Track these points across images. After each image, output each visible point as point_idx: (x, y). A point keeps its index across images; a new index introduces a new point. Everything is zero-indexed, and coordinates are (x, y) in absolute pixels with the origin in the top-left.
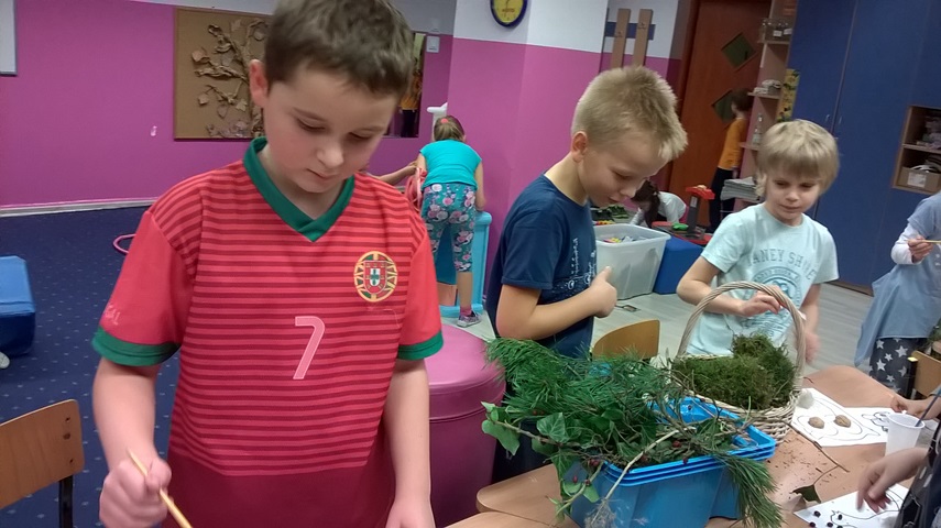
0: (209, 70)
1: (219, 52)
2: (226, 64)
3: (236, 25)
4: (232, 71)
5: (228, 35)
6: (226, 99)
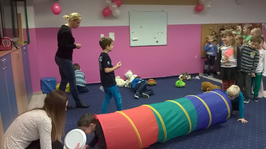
3: (216, 27)
5: (214, 30)
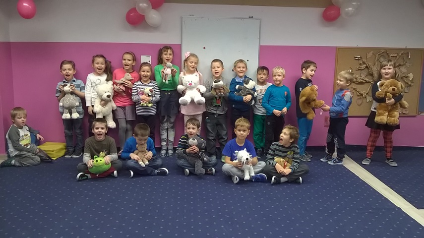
1: (359, 70)
2: (362, 76)
3: (371, 54)
4: (366, 79)
5: (365, 61)
6: (362, 95)
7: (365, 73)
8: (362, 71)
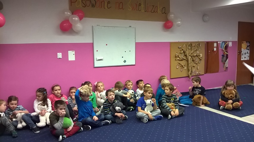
0: (178, 59)
1: (180, 53)
2: (182, 56)
3: (184, 45)
4: (184, 58)
5: (183, 49)
6: (182, 66)
7: (183, 55)
8: (182, 54)
